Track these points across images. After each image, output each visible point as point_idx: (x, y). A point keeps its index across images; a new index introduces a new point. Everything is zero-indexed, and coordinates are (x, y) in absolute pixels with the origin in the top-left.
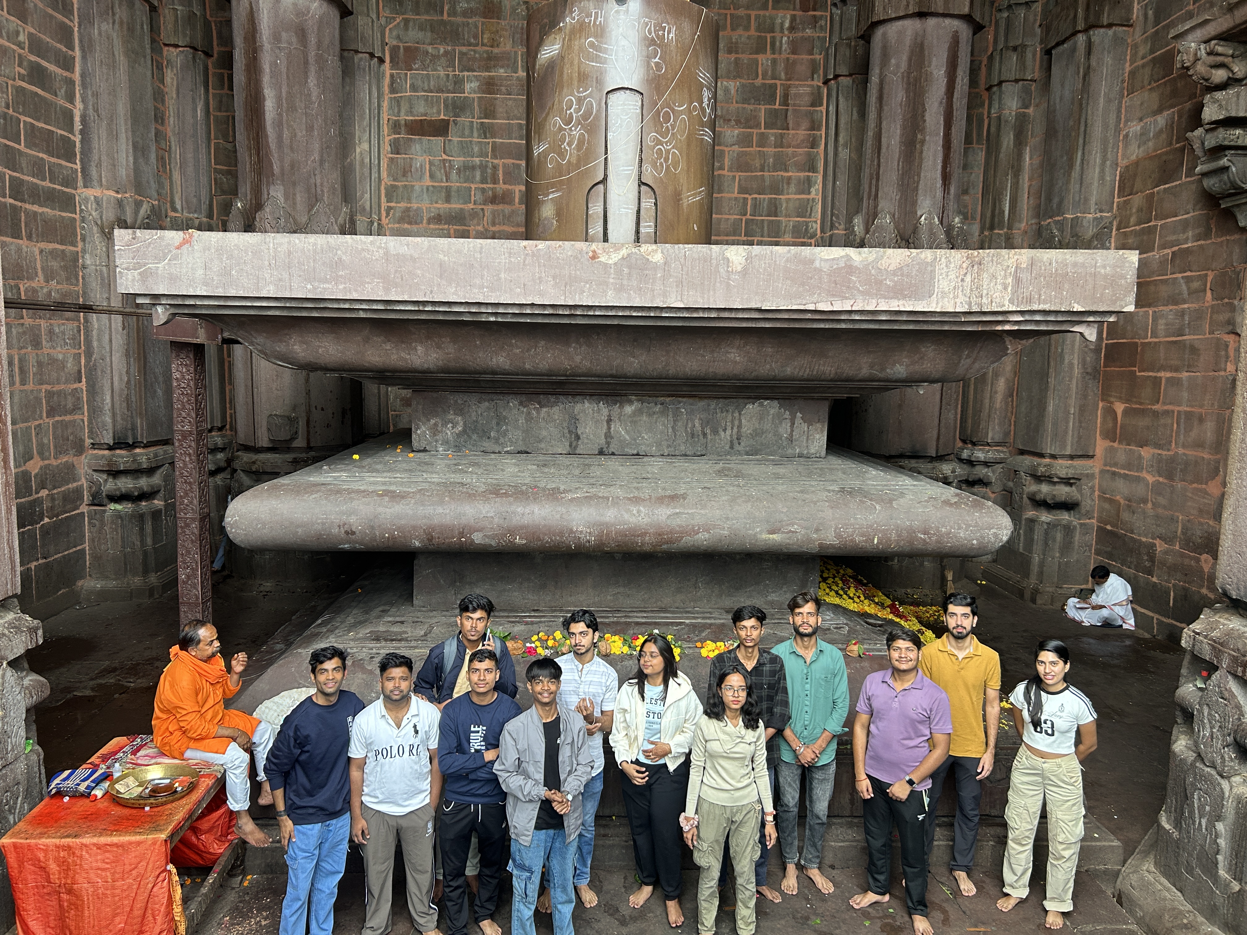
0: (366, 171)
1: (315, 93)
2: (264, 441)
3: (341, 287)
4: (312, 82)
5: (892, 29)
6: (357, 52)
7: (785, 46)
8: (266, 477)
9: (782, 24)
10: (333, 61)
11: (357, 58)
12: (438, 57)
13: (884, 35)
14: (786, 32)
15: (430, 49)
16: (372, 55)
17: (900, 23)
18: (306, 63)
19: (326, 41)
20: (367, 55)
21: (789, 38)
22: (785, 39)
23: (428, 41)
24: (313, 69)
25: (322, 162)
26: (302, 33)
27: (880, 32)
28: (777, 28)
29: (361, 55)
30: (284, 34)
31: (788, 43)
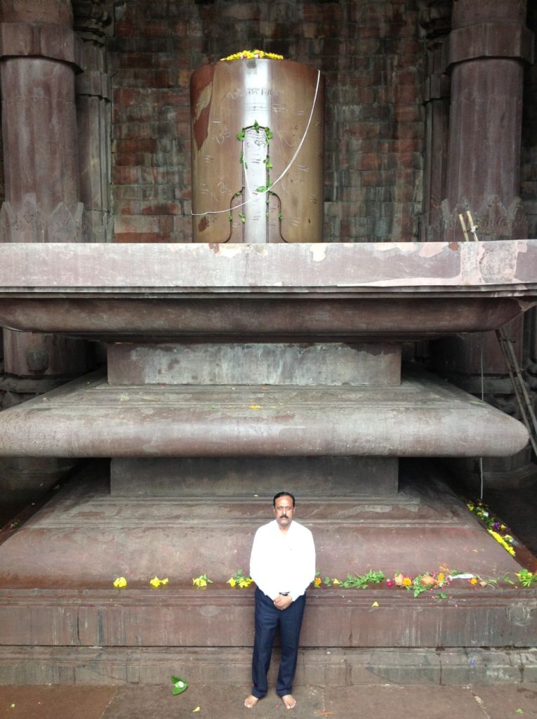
0: (98, 178)
1: (57, 128)
2: (24, 371)
3: (45, 278)
4: (55, 120)
5: (465, 68)
6: (90, 96)
7: (394, 79)
8: (27, 397)
9: (392, 64)
10: (70, 106)
11: (90, 99)
12: (148, 96)
13: (460, 72)
14: (395, 69)
15: (141, 90)
16: (100, 97)
17: (471, 64)
18: (51, 107)
19: (64, 92)
20: (97, 98)
21: (397, 73)
22: (394, 74)
23: (140, 84)
24: (55, 111)
25: (62, 175)
26: (47, 88)
27: (456, 70)
28: (389, 67)
29: (93, 97)
30: (35, 90)
31: (397, 76)
